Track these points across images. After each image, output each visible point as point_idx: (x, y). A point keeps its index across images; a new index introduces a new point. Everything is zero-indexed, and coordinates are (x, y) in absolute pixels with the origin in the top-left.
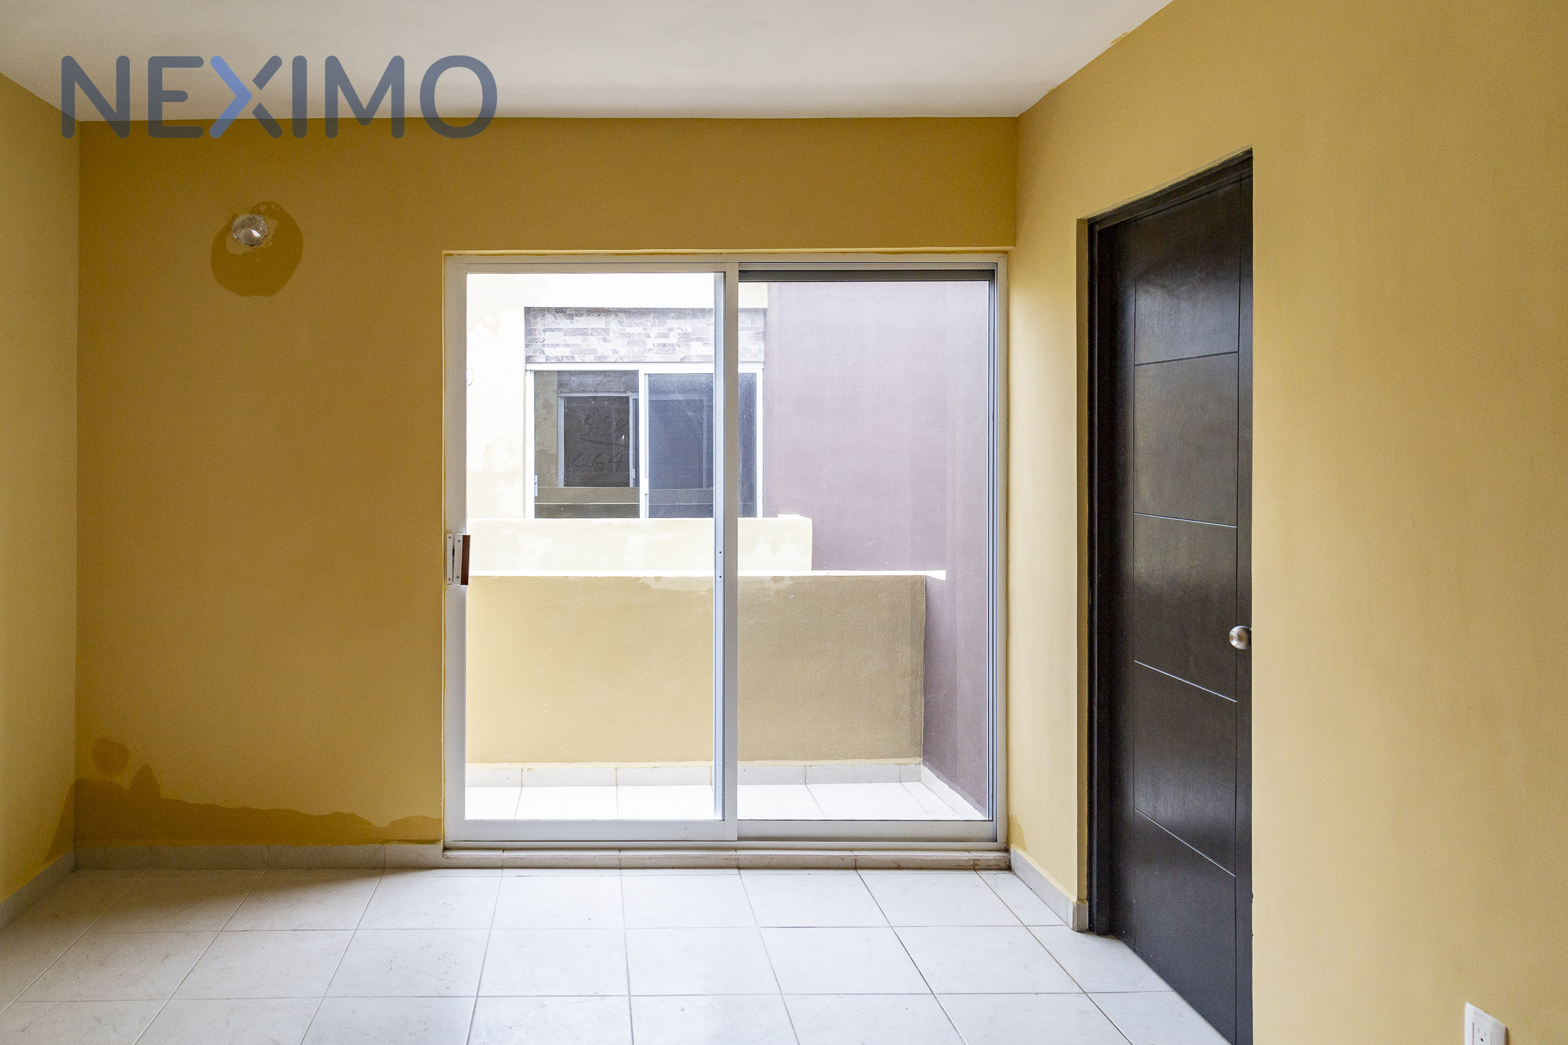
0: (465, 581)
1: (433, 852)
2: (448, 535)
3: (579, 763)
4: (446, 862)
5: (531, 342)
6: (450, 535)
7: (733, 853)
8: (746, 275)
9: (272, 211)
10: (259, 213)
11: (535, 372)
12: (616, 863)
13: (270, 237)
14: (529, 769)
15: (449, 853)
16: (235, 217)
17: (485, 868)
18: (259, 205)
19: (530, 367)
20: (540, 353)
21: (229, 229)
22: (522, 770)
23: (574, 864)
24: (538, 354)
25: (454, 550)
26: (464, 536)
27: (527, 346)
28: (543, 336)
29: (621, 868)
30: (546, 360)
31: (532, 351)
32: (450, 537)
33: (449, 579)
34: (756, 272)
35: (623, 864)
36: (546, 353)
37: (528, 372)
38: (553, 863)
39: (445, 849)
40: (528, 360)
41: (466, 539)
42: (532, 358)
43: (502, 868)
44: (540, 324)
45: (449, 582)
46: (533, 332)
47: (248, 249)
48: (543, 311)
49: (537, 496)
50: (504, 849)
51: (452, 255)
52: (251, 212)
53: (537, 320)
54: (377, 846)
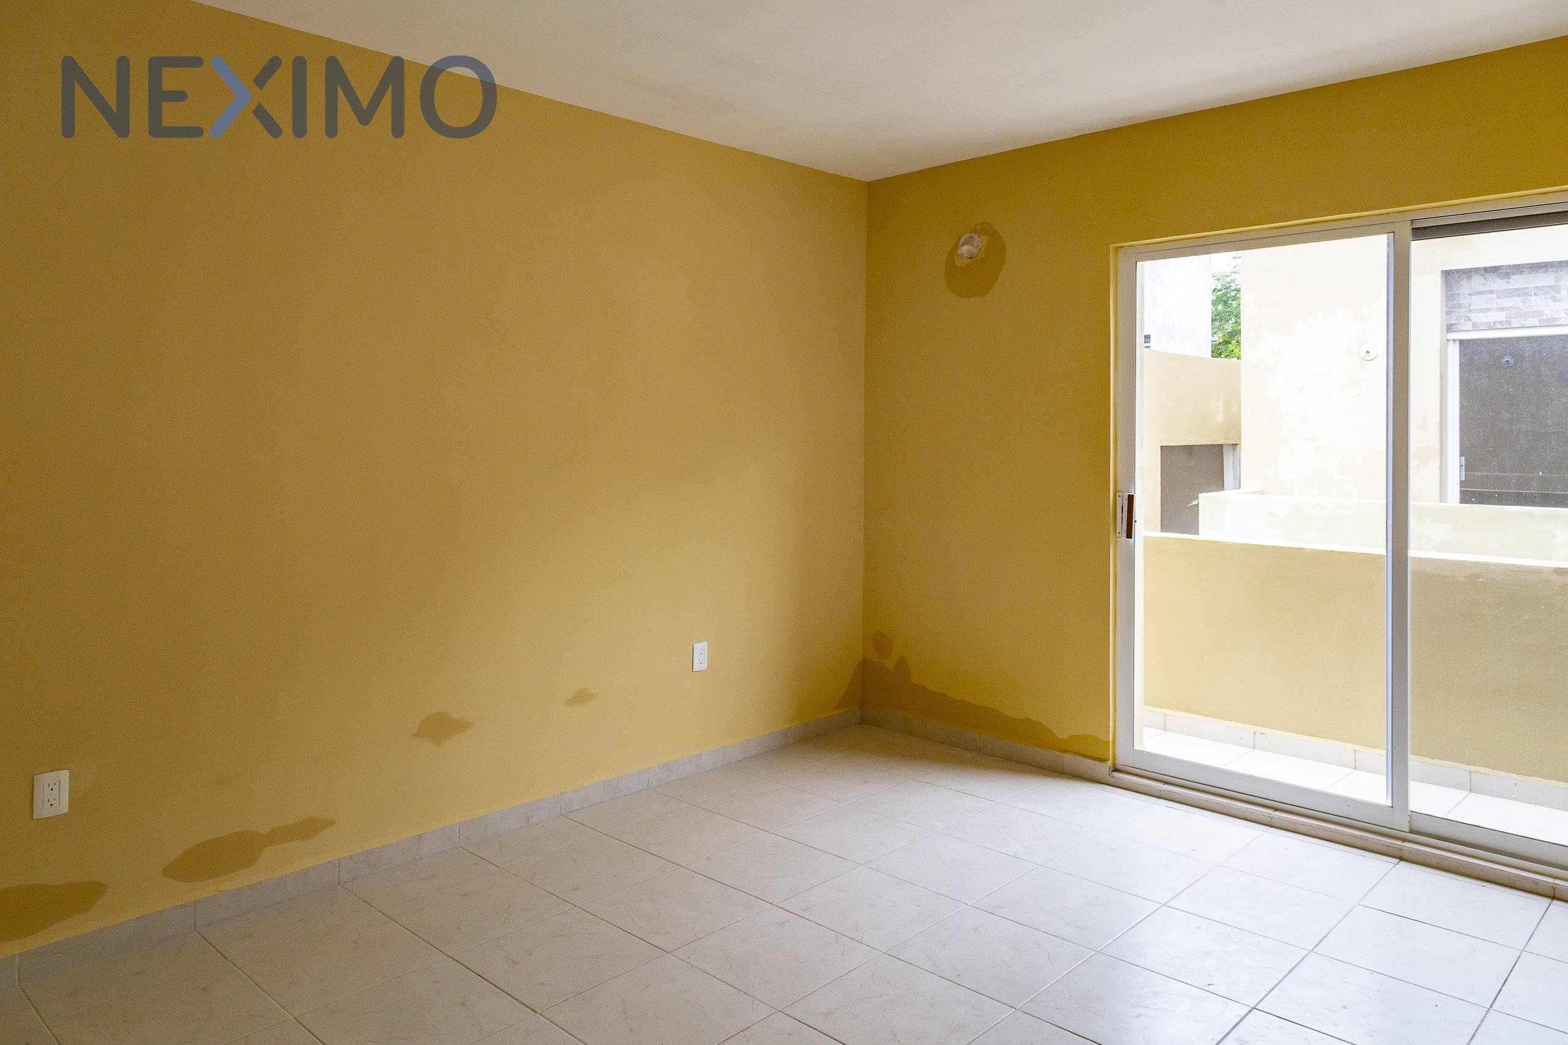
0: (1129, 535)
1: (1103, 769)
2: (1118, 494)
3: (1314, 738)
4: (1112, 781)
5: (1453, 308)
6: (1121, 494)
7: (1399, 843)
8: (1422, 232)
9: (985, 229)
10: (976, 231)
11: (1461, 342)
12: (1267, 820)
13: (983, 251)
14: (1262, 733)
15: (1116, 774)
16: (961, 237)
17: (1145, 794)
18: (976, 225)
19: (1452, 336)
20: (1466, 320)
21: (956, 247)
22: (1255, 733)
23: (1226, 811)
24: (1462, 321)
25: (1122, 507)
26: (1129, 495)
27: (1448, 313)
28: (1469, 300)
29: (1271, 826)
30: (1473, 327)
31: (1454, 318)
32: (1119, 496)
33: (1119, 533)
34: (1433, 229)
35: (1274, 823)
36: (1472, 319)
37: (1451, 343)
38: (1205, 805)
39: (1116, 770)
40: (1450, 328)
41: (1131, 499)
42: (1454, 327)
43: (1159, 797)
44: (1464, 288)
45: (1118, 535)
46: (1456, 296)
47: (969, 261)
48: (1468, 273)
49: (1463, 479)
50: (1166, 783)
51: (1124, 247)
52: (971, 232)
53: (1462, 283)
54: (1057, 753)
